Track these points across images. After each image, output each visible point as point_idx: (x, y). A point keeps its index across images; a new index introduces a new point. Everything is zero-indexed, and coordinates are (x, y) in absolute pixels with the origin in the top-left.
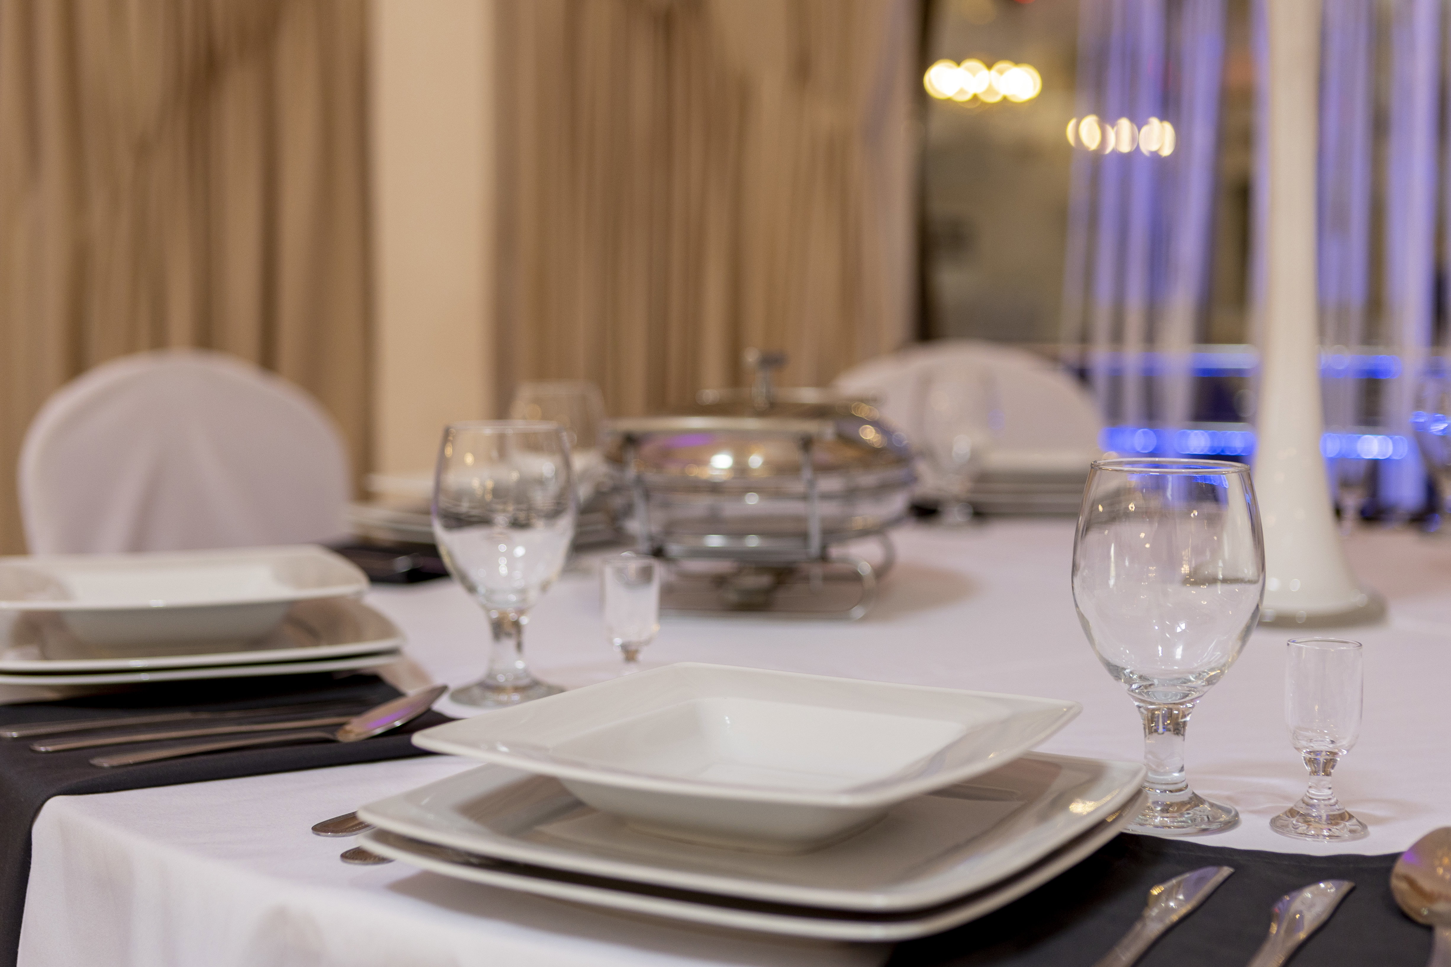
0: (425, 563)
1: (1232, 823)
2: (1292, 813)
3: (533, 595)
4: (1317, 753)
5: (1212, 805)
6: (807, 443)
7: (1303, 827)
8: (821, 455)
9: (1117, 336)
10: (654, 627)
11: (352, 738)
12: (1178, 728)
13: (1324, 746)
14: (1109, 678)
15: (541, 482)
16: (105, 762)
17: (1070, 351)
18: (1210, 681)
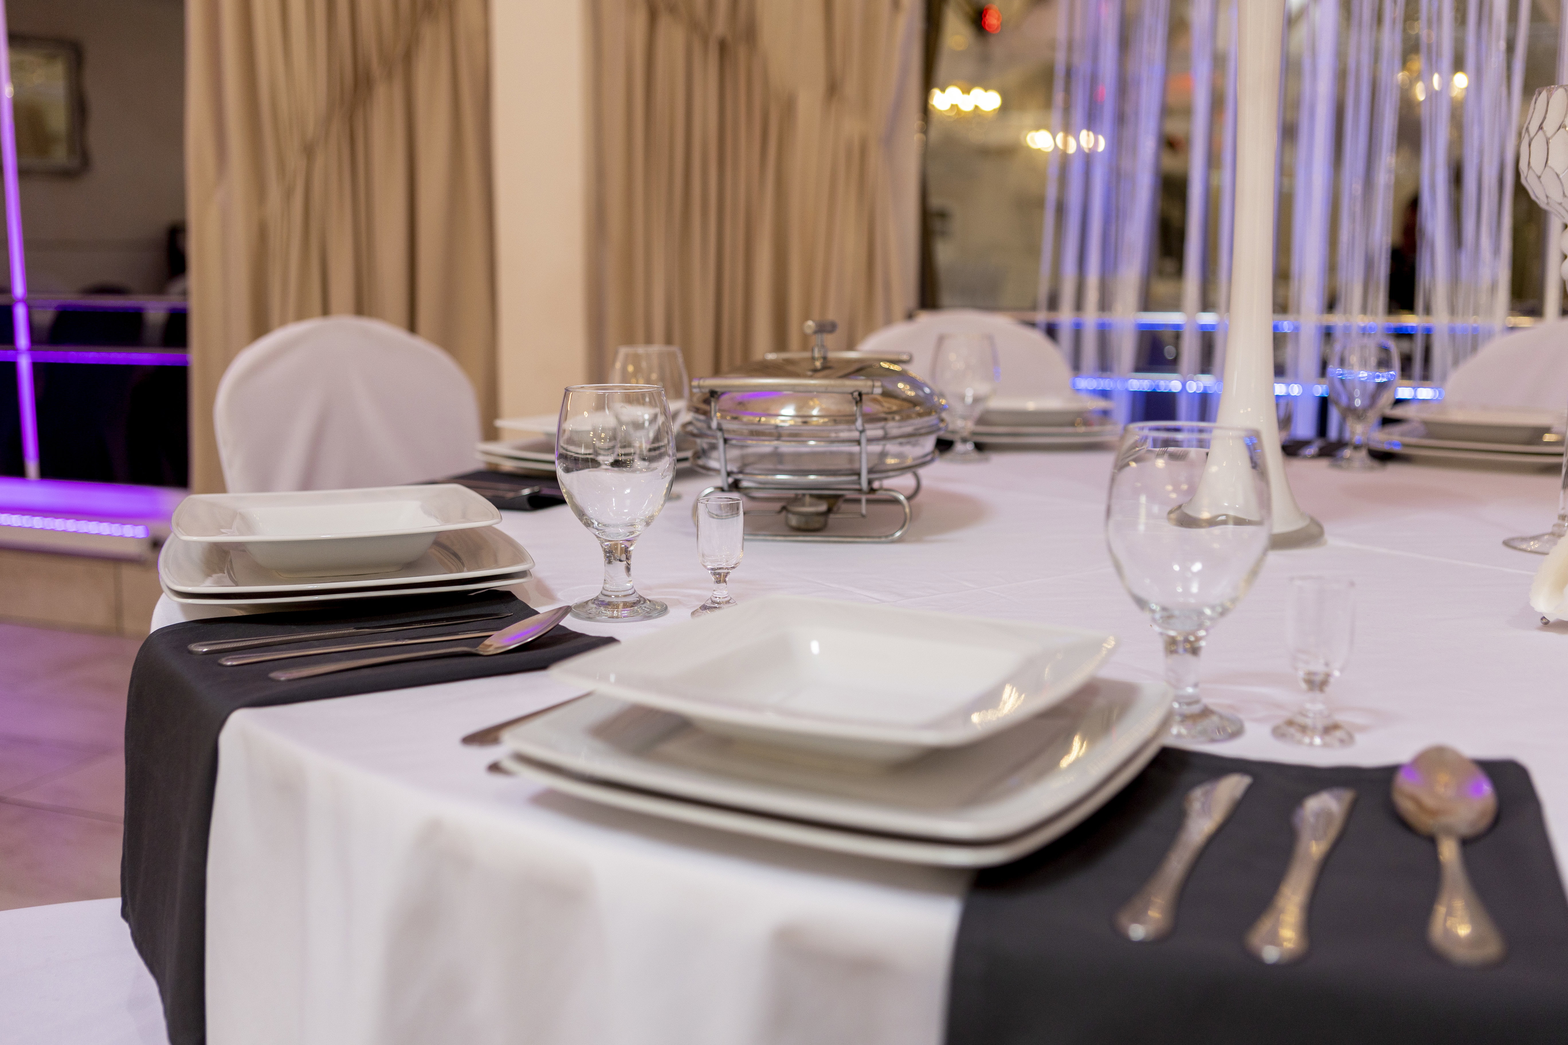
0: (547, 491)
1: (1237, 733)
2: (1290, 723)
3: (639, 527)
4: (1315, 674)
5: (1221, 717)
6: (859, 398)
7: (1298, 735)
8: (869, 407)
9: (1079, 306)
10: (739, 554)
11: (491, 651)
12: (1195, 651)
13: (1318, 667)
14: (1134, 607)
15: (638, 426)
16: (282, 676)
17: (1042, 316)
18: (1224, 612)
